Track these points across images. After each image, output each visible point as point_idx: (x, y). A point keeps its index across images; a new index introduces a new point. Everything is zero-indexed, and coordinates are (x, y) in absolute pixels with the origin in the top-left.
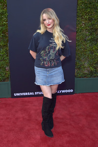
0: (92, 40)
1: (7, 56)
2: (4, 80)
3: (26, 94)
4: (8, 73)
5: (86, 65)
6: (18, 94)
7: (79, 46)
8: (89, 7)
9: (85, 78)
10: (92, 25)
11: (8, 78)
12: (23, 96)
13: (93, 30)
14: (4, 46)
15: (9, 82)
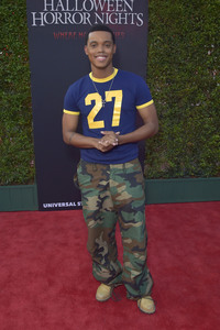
0: (173, 116)
1: (31, 142)
2: (27, 182)
3: (63, 205)
4: (33, 170)
5: (163, 158)
6: (50, 205)
8: (168, 62)
9: (161, 180)
12: (58, 209)
14: (26, 125)
15: (35, 186)
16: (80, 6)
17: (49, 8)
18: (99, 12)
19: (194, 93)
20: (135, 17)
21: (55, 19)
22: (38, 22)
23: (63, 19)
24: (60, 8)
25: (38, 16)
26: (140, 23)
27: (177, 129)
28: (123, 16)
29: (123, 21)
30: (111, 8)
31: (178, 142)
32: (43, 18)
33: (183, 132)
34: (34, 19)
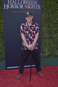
2: (2, 60)
3: (14, 67)
4: (4, 56)
5: (47, 51)
6: (9, 68)
7: (42, 41)
8: (48, 20)
9: (46, 58)
10: (50, 30)
11: (4, 59)
12: (12, 69)
13: (50, 33)
14: (2, 41)
15: (4, 61)
16: (20, 3)
17: (10, 3)
18: (26, 4)
19: (56, 30)
20: (38, 6)
21: (12, 7)
22: (6, 8)
23: (14, 7)
24: (13, 3)
25: (6, 5)
26: (39, 8)
27: (51, 42)
28: (34, 6)
29: (34, 8)
30: (30, 3)
31: (51, 46)
32: (8, 6)
33: (53, 43)
34: (5, 6)
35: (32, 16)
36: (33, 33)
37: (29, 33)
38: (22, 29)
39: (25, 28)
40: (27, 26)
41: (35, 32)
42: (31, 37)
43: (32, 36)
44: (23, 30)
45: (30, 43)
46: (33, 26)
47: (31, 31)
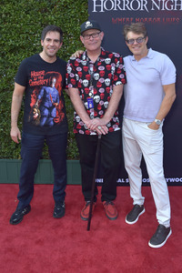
21: (114, 6)
22: (98, 9)
23: (121, 6)
25: (98, 3)
32: (103, 5)
34: (95, 6)
35: (102, 34)
36: (104, 85)
37: (89, 85)
38: (69, 72)
39: (79, 69)
40: (84, 63)
41: (108, 80)
42: (97, 97)
43: (99, 94)
44: (72, 76)
45: (93, 114)
46: (104, 64)
47: (97, 79)
